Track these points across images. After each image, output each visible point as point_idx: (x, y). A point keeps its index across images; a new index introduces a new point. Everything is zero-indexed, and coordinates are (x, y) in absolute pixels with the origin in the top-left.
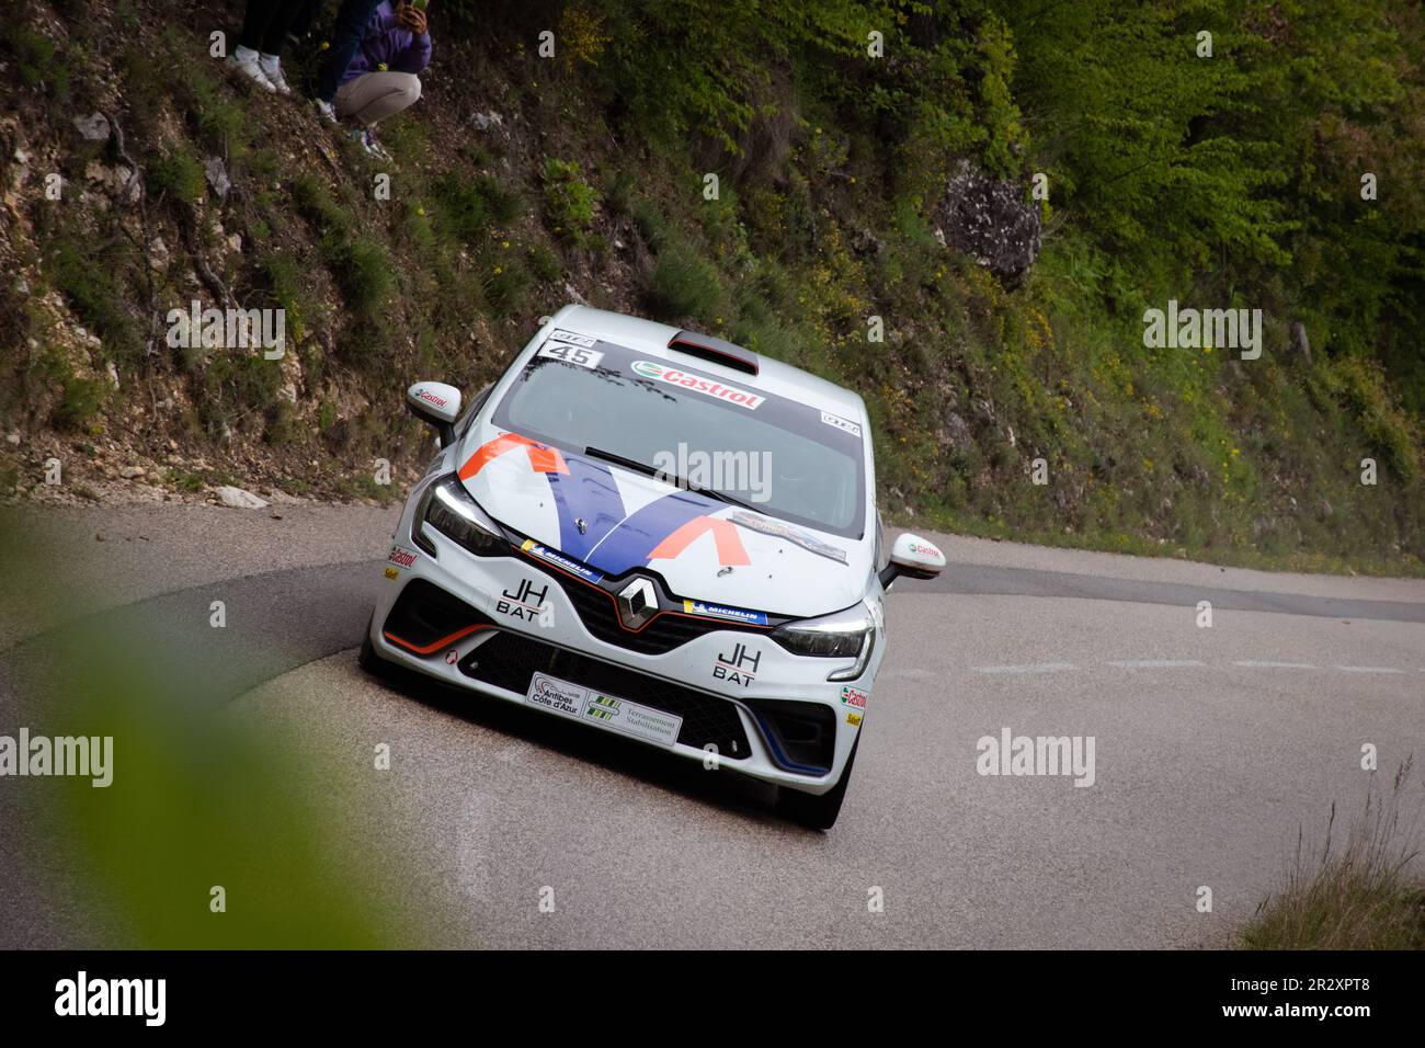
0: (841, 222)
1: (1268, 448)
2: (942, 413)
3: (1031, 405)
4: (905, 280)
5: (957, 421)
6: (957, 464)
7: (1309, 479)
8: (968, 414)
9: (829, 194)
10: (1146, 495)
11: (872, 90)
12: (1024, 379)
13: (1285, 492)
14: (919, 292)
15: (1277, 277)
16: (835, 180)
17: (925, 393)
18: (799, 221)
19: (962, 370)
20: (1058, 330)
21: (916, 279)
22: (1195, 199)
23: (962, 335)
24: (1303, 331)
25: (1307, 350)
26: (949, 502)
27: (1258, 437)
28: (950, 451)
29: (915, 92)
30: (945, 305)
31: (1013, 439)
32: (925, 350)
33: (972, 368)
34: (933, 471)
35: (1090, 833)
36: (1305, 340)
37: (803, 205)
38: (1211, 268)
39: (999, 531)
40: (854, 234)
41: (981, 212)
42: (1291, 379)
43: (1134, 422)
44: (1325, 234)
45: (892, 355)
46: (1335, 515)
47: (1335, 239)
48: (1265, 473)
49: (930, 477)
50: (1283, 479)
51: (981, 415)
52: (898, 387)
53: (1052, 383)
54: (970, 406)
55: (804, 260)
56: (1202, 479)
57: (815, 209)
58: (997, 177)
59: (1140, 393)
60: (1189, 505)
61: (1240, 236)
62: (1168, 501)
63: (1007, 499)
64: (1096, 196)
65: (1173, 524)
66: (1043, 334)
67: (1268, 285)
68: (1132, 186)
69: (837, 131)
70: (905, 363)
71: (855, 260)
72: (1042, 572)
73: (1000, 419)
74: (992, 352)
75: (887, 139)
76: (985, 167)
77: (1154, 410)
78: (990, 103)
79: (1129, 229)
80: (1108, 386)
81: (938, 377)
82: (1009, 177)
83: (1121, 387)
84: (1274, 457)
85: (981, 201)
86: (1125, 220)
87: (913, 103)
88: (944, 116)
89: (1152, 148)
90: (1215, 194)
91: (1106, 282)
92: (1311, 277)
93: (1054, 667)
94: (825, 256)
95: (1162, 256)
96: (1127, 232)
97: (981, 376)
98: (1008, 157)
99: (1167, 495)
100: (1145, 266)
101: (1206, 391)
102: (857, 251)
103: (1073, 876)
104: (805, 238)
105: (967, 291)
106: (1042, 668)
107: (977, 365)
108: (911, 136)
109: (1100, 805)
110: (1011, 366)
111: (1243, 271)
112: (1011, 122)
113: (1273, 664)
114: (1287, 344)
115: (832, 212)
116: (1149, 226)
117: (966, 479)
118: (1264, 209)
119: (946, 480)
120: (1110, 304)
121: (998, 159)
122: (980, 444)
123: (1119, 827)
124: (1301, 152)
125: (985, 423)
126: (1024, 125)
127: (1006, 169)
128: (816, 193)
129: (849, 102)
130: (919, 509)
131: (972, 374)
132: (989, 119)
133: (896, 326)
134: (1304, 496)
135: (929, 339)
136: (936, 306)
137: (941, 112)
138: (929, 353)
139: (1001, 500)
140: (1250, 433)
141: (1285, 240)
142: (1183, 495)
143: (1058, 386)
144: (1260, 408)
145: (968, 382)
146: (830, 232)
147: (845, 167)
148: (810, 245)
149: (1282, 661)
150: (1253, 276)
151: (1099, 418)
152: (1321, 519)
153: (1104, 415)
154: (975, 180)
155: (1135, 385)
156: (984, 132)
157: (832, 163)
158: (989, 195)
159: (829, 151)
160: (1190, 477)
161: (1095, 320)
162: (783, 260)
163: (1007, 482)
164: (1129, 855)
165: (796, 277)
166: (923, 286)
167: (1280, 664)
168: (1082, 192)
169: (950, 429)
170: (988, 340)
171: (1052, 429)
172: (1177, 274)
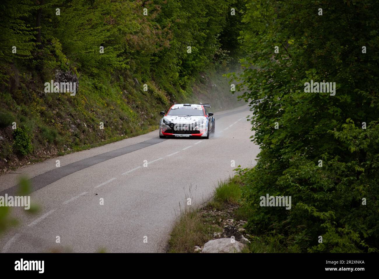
0: (35, 91)
1: (137, 107)
2: (69, 125)
3: (87, 117)
4: (53, 99)
5: (73, 126)
6: (76, 135)
7: (147, 110)
8: (74, 123)
9: (30, 86)
10: (116, 127)
11: (33, 61)
12: (84, 111)
13: (143, 115)
14: (56, 101)
15: (128, 70)
16: (31, 82)
17: (65, 122)
18: (26, 94)
19: (71, 115)
20: (88, 98)
21: (55, 98)
22: (107, 61)
23: (68, 107)
24: (136, 79)
25: (138, 82)
26: (76, 144)
27: (134, 105)
28: (73, 133)
29: (42, 59)
30: (63, 102)
31: (86, 125)
32: (61, 113)
33: (73, 114)
34: (71, 139)
35: (132, 221)
36: (137, 81)
37: (26, 90)
38: (114, 72)
39: (89, 147)
40: (39, 93)
41: (64, 79)
42: (137, 90)
43: (109, 112)
44: (135, 58)
45: (55, 116)
46: (154, 116)
47: (137, 59)
48: (138, 112)
49: (71, 140)
50: (142, 112)
51: (78, 123)
52: (58, 123)
53: (90, 110)
54: (75, 122)
55: (30, 102)
56: (126, 119)
57: (29, 90)
58: (65, 71)
59: (108, 105)
60: (125, 126)
61: (118, 66)
62: (121, 126)
63: (88, 139)
64: (86, 66)
65: (123, 131)
66: (85, 100)
67: (126, 73)
68: (93, 62)
69: (28, 72)
70: (58, 117)
71: (40, 98)
72: (101, 154)
73: (82, 122)
74: (76, 108)
75: (39, 70)
76: (62, 70)
77: (112, 108)
78: (59, 56)
79: (95, 71)
80: (101, 106)
81: (66, 118)
82: (68, 70)
83: (104, 105)
84: (139, 108)
85: (63, 77)
86: (94, 69)
87: (42, 62)
88: (50, 62)
89: (95, 53)
90: (110, 58)
91: (94, 84)
92: (134, 68)
93: (112, 180)
94: (34, 100)
95: (103, 74)
96: (95, 72)
97: (75, 115)
98: (66, 66)
99: (120, 125)
100: (101, 77)
101: (121, 99)
102: (40, 96)
103: (131, 234)
104: (28, 97)
105: (66, 97)
106: (109, 181)
107: (74, 113)
108: (44, 68)
109: (131, 213)
110: (80, 110)
111: (120, 71)
112: (64, 59)
113: (154, 161)
114: (134, 84)
115: (32, 89)
116: (99, 69)
117: (78, 138)
118: (121, 59)
119: (75, 139)
120: (96, 88)
121: (64, 67)
122: (79, 129)
123: (137, 217)
124: (125, 45)
125: (79, 124)
126: (67, 58)
127: (67, 69)
128: (27, 87)
129: (29, 65)
130: (71, 148)
131: (73, 115)
132: (60, 59)
133: (54, 110)
134: (147, 114)
135: (62, 110)
136: (61, 103)
137: (49, 61)
138: (63, 114)
139: (87, 139)
140: (132, 105)
141: (127, 63)
142: (123, 124)
143: (91, 110)
144: (133, 99)
145: (73, 117)
146: (34, 94)
147: (32, 79)
148: (30, 98)
149: (156, 159)
150: (123, 71)
151: (102, 114)
152: (152, 118)
153: (102, 113)
154: (61, 73)
155: (106, 103)
156: (60, 63)
157: (29, 79)
158: (65, 75)
159: (28, 77)
160: (124, 119)
161: (94, 92)
162: (25, 104)
163: (87, 135)
164: (141, 224)
165: (29, 107)
166: (57, 99)
167: (156, 160)
168: (83, 66)
169: (72, 128)
170: (74, 106)
171: (93, 120)
172: (107, 76)
